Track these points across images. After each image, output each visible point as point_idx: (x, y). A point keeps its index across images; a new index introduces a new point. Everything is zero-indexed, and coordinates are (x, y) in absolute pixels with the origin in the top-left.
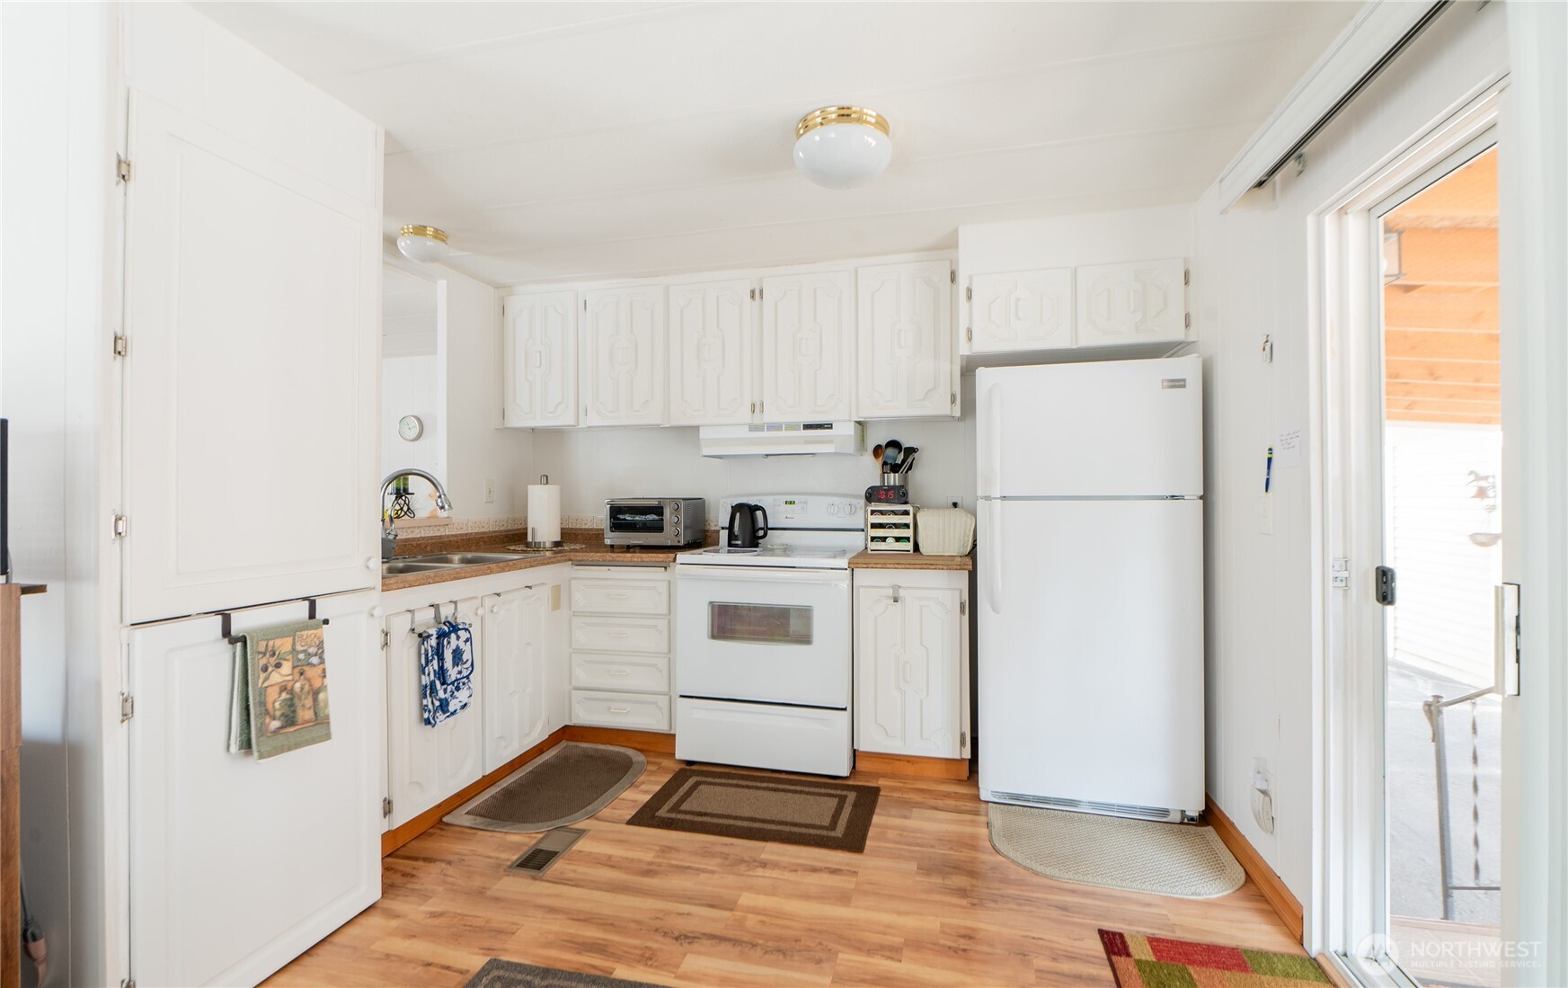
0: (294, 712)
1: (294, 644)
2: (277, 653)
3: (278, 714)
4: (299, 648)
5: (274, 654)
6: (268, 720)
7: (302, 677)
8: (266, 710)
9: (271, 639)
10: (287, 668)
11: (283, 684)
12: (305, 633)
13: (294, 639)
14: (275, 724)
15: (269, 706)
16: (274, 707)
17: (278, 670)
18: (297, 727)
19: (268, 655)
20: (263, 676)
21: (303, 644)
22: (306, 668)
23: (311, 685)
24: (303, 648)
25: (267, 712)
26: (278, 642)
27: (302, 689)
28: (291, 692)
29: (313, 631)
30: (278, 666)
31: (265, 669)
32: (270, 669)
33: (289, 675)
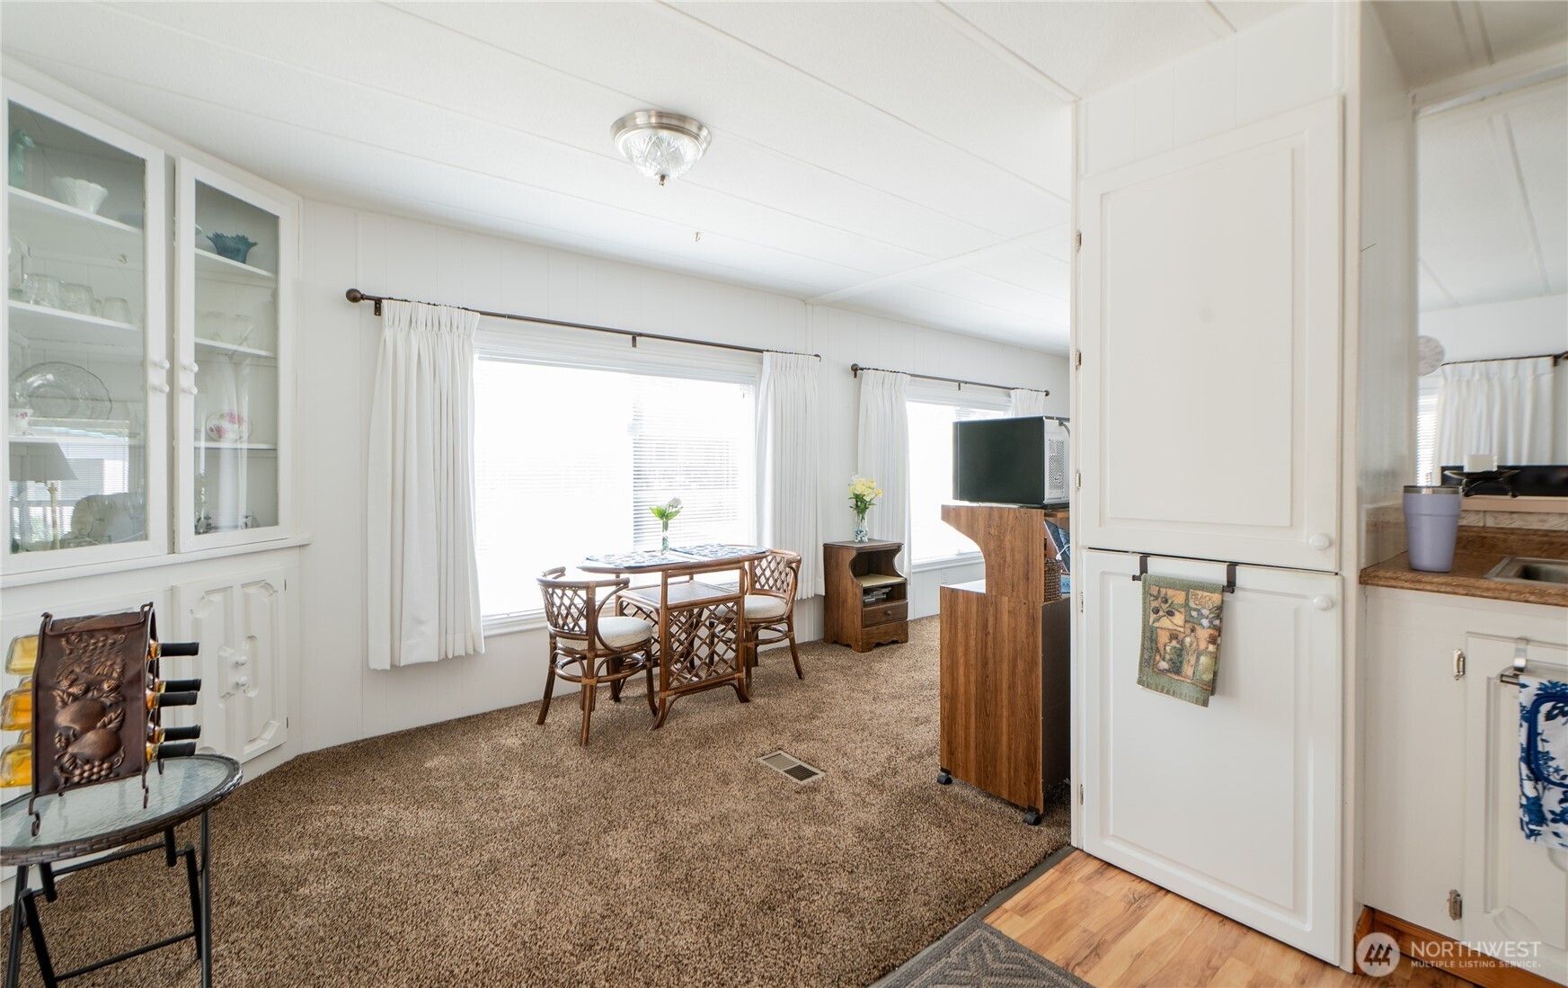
0: (1181, 662)
1: (1187, 599)
2: (1170, 601)
3: (1168, 657)
4: (1192, 604)
5: (1166, 601)
6: (1158, 658)
7: (1193, 634)
8: (1157, 648)
9: (1163, 587)
10: (1179, 619)
11: (1175, 632)
12: (1200, 593)
13: (1187, 595)
14: (1164, 665)
15: (1161, 646)
16: (1165, 649)
17: (1170, 617)
18: (1180, 678)
19: (1160, 599)
20: (1153, 617)
21: (1197, 603)
22: (1197, 627)
24: (1196, 607)
25: (1158, 650)
26: (1170, 592)
27: (1191, 645)
28: (1181, 642)
29: (1208, 594)
30: (1170, 614)
31: (1156, 611)
32: (1161, 613)
33: (1180, 627)
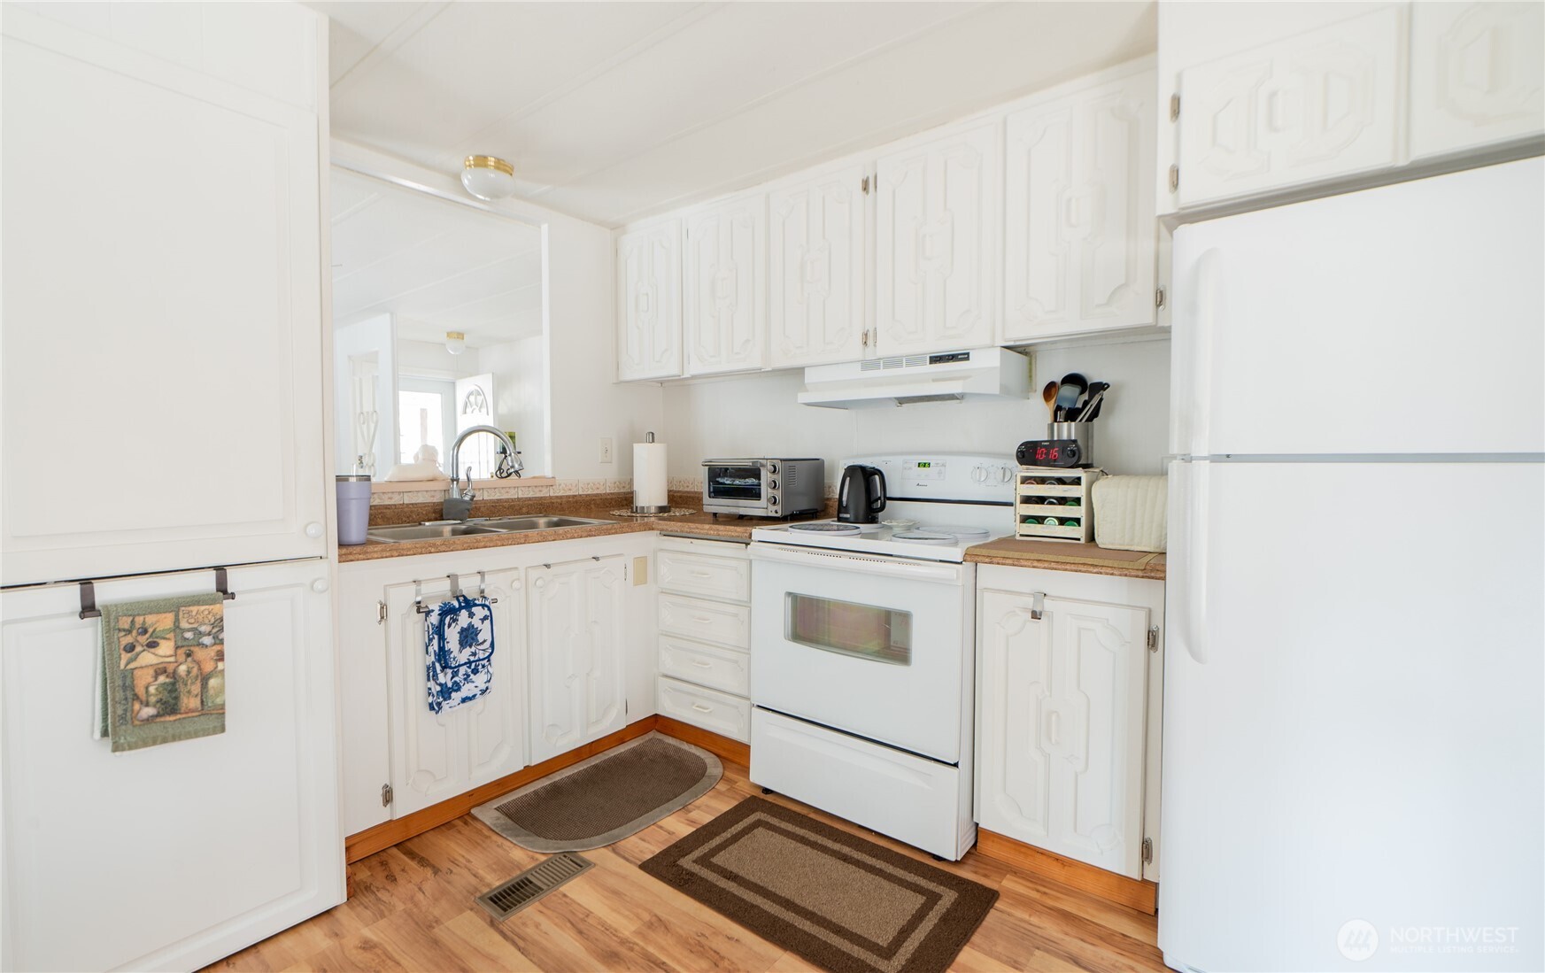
0: (177, 698)
1: (177, 620)
2: (150, 630)
3: (153, 699)
4: (184, 625)
5: (145, 631)
6: (137, 706)
7: (190, 659)
8: (135, 695)
9: (139, 615)
10: (166, 648)
11: (160, 666)
12: (194, 609)
13: (177, 616)
14: (148, 711)
15: (140, 691)
16: (147, 691)
17: (153, 650)
18: (179, 716)
19: (134, 633)
20: (125, 657)
21: (192, 621)
22: (196, 649)
23: (200, 669)
24: (191, 626)
25: (136, 697)
26: (150, 619)
27: (189, 672)
28: (174, 674)
29: (207, 607)
30: (152, 645)
31: (130, 648)
32: (138, 649)
33: (171, 656)
